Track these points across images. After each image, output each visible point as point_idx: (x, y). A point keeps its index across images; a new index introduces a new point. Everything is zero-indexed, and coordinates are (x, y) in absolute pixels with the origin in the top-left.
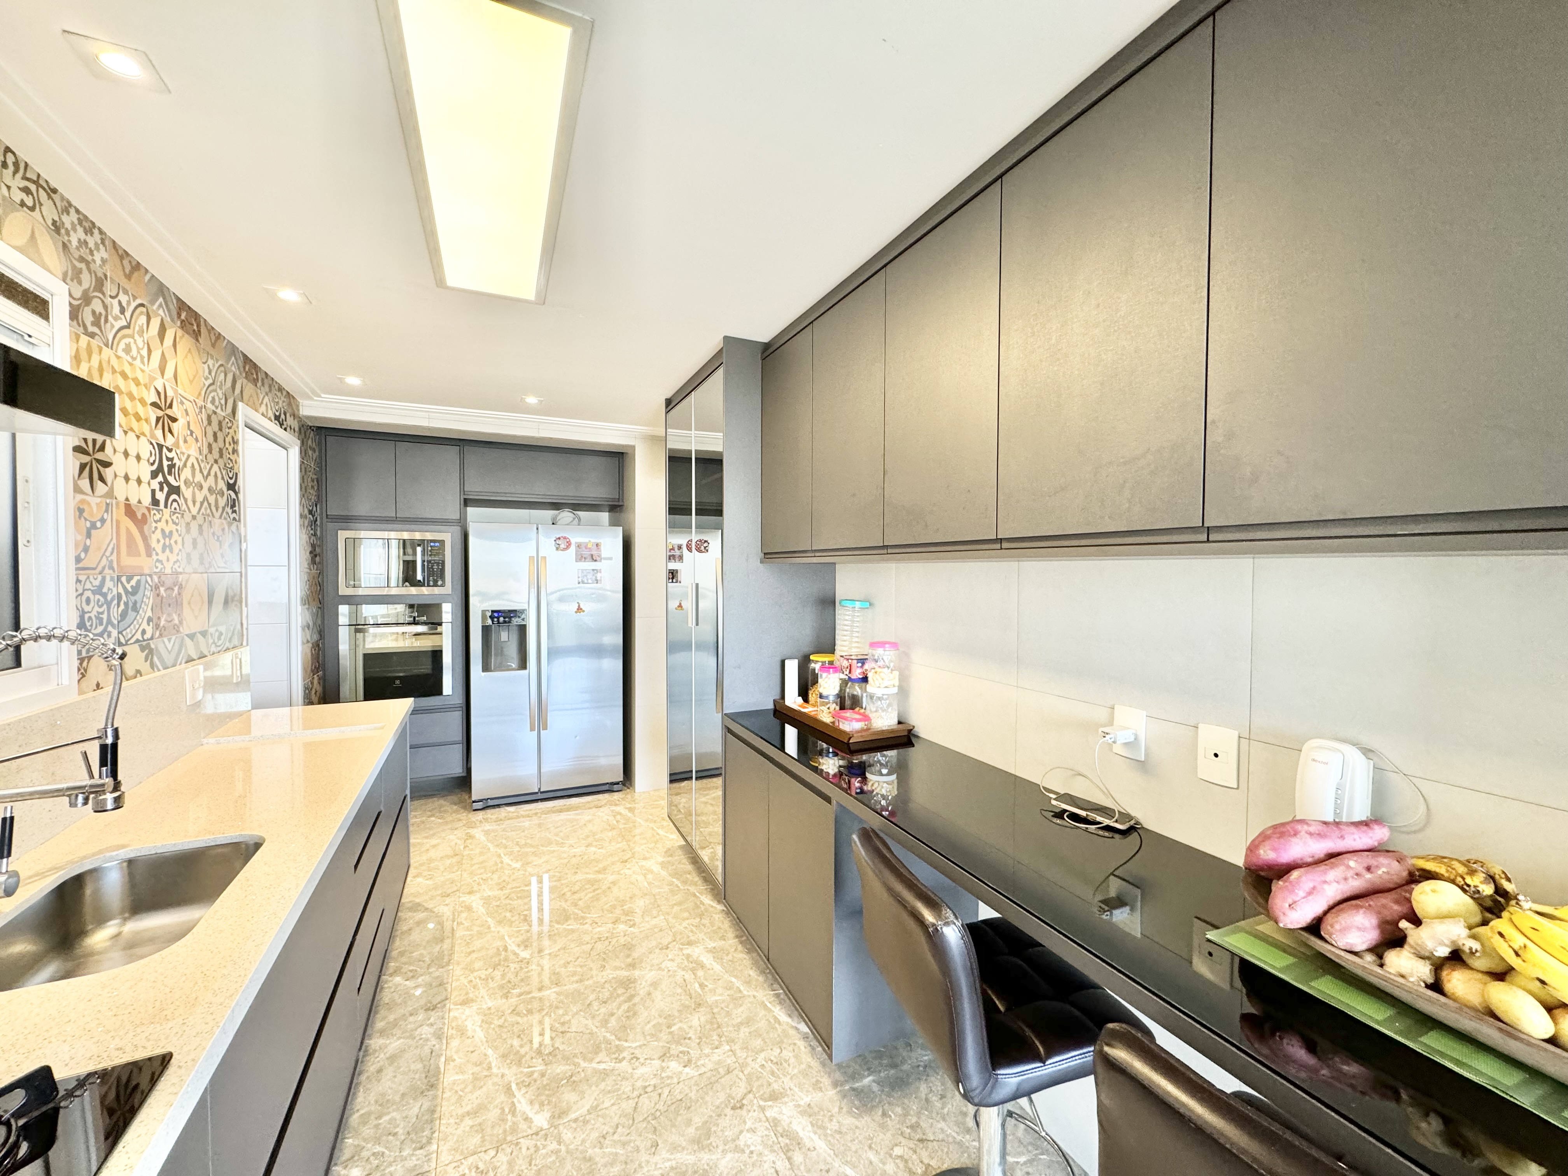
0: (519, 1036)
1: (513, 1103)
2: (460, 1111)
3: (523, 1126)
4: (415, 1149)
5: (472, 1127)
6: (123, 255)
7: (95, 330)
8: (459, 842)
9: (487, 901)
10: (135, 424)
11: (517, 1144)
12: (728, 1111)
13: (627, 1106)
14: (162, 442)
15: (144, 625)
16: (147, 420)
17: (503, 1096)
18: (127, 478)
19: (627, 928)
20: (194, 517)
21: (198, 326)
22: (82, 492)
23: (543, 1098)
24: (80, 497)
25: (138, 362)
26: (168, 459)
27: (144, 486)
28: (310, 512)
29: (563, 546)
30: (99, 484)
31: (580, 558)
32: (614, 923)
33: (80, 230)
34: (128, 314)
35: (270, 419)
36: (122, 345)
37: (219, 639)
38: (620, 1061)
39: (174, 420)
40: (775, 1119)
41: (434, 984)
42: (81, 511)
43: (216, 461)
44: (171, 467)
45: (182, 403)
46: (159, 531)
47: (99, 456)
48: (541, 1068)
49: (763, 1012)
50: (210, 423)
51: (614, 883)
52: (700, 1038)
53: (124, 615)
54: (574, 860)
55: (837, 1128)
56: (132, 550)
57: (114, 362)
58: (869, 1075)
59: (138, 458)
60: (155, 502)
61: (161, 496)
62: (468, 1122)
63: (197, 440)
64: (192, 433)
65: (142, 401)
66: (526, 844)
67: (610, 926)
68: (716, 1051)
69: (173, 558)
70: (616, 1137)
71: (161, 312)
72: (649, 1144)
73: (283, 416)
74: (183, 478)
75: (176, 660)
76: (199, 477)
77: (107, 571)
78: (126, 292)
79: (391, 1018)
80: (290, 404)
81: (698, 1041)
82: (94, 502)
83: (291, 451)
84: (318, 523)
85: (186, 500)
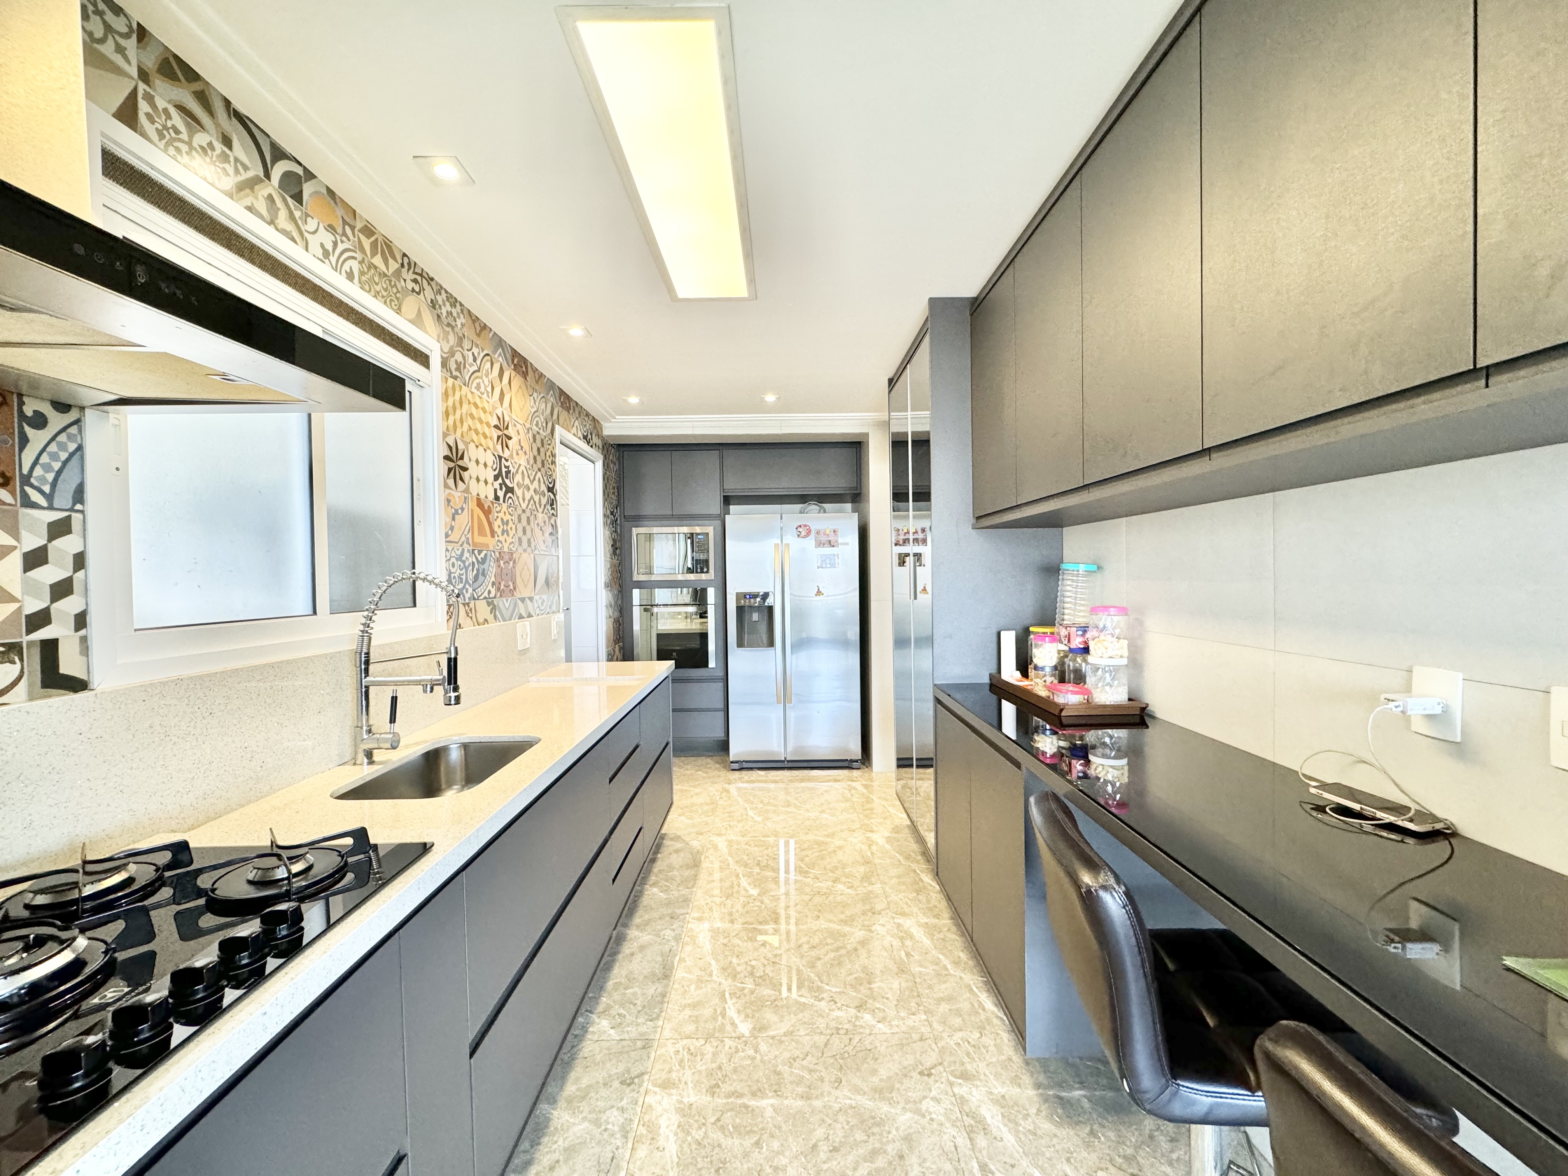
0: (738, 956)
1: (724, 1009)
2: (684, 1002)
3: (729, 1028)
4: (646, 1020)
5: (690, 1016)
6: (475, 319)
7: (458, 374)
8: (716, 794)
9: (730, 843)
10: (483, 441)
11: (722, 1041)
12: (915, 1074)
13: (821, 1040)
14: (501, 454)
15: (490, 587)
16: (491, 438)
17: (717, 1000)
18: (478, 480)
19: (845, 889)
20: (524, 511)
21: (526, 368)
22: (450, 488)
23: (749, 1011)
24: (448, 491)
25: (485, 396)
26: (506, 467)
27: (489, 485)
28: (612, 513)
29: (803, 533)
30: (460, 483)
31: (819, 544)
32: (834, 881)
33: (448, 304)
34: (478, 362)
35: (580, 438)
36: (475, 385)
37: (542, 604)
38: (820, 1000)
39: (510, 438)
40: (962, 1097)
41: (680, 900)
42: (449, 501)
43: (539, 470)
44: (508, 472)
45: (515, 425)
46: (499, 520)
47: (460, 463)
48: (751, 986)
49: (968, 995)
50: (535, 441)
51: (840, 848)
52: (898, 1000)
53: (476, 578)
54: (807, 823)
55: (1031, 1128)
56: (482, 533)
57: (469, 396)
58: (1080, 1089)
59: (485, 465)
60: (497, 498)
61: (501, 494)
62: (688, 1012)
63: (525, 453)
64: (522, 448)
65: (488, 424)
66: (769, 803)
67: (830, 883)
68: (912, 1017)
69: (509, 540)
70: (805, 1063)
71: (500, 359)
72: (833, 1079)
73: (589, 436)
74: (516, 481)
75: (512, 616)
76: (527, 481)
77: (465, 545)
78: (477, 346)
79: (647, 917)
80: (595, 427)
81: (896, 1003)
82: (457, 496)
83: (597, 464)
84: (618, 522)
85: (518, 498)
